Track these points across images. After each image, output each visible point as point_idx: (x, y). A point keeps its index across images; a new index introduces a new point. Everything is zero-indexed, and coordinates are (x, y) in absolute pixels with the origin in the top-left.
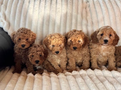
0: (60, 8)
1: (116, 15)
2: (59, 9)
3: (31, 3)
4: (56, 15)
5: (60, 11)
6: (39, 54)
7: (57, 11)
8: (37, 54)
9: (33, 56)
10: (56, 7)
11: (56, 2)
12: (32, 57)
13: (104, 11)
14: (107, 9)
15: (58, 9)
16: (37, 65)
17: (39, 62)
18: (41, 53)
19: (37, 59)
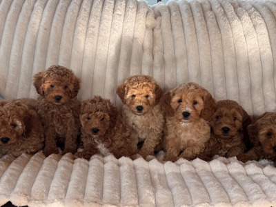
0: (97, 27)
1: (213, 48)
2: (93, 27)
3: (35, 12)
4: (85, 40)
5: (96, 32)
6: (100, 117)
7: (90, 32)
8: (97, 116)
9: (89, 119)
10: (88, 23)
11: (90, 13)
12: (86, 120)
13: (189, 38)
14: (196, 33)
15: (91, 29)
16: (94, 136)
17: (99, 133)
18: (104, 115)
19: (94, 126)
